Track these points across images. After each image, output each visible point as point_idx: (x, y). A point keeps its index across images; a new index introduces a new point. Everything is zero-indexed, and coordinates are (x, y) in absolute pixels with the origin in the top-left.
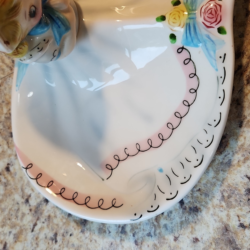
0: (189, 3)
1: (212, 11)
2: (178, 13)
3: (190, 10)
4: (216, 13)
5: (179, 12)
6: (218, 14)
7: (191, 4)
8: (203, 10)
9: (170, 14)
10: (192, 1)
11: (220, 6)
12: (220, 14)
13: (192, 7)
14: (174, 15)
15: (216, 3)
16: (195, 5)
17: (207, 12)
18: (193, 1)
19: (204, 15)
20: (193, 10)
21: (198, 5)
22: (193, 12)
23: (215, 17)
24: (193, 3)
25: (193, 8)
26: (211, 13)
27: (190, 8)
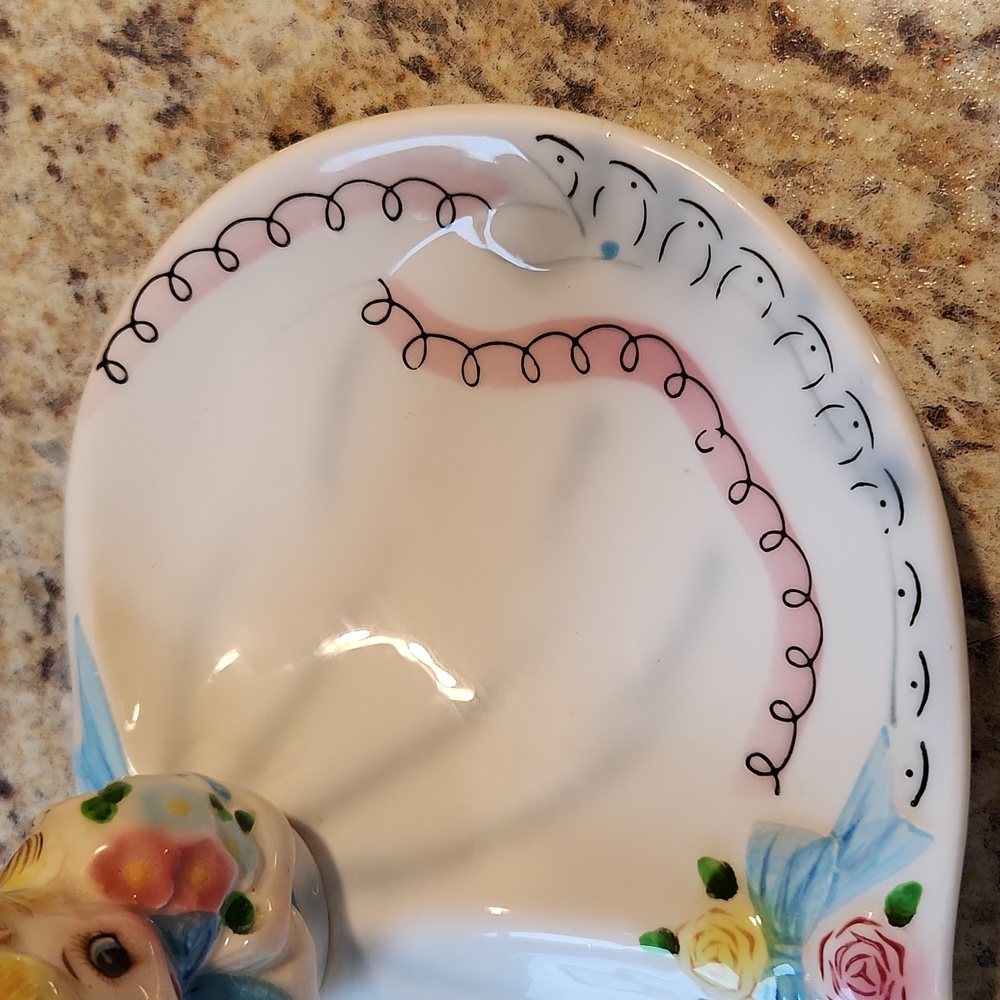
0: (774, 903)
1: (865, 964)
2: (727, 939)
3: (776, 933)
4: (884, 978)
5: (733, 937)
6: (893, 982)
7: (780, 910)
8: (829, 954)
9: (698, 936)
10: (781, 901)
11: (899, 949)
12: (900, 982)
13: (786, 925)
14: (713, 943)
15: (879, 934)
16: (795, 919)
17: (847, 967)
18: (789, 902)
19: (834, 975)
20: (788, 940)
21: (808, 923)
22: (790, 950)
23: (881, 993)
24: (787, 906)
25: (787, 932)
26: (862, 974)
27: (778, 926)
